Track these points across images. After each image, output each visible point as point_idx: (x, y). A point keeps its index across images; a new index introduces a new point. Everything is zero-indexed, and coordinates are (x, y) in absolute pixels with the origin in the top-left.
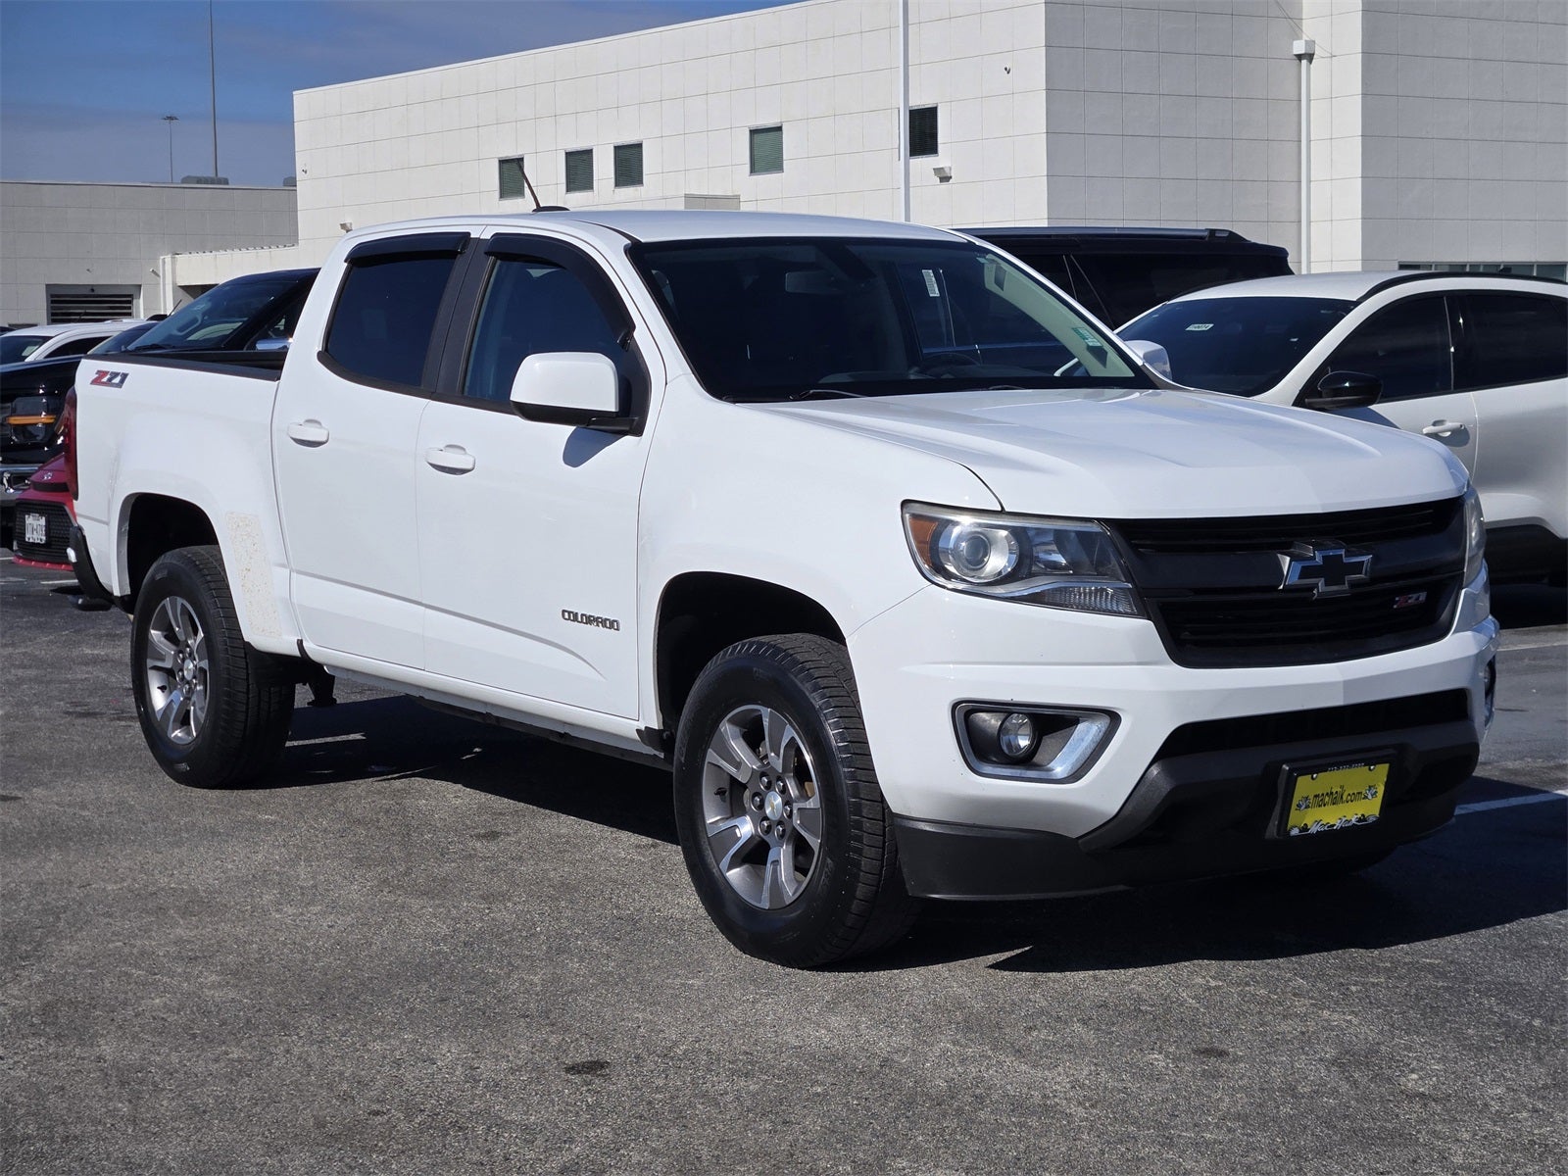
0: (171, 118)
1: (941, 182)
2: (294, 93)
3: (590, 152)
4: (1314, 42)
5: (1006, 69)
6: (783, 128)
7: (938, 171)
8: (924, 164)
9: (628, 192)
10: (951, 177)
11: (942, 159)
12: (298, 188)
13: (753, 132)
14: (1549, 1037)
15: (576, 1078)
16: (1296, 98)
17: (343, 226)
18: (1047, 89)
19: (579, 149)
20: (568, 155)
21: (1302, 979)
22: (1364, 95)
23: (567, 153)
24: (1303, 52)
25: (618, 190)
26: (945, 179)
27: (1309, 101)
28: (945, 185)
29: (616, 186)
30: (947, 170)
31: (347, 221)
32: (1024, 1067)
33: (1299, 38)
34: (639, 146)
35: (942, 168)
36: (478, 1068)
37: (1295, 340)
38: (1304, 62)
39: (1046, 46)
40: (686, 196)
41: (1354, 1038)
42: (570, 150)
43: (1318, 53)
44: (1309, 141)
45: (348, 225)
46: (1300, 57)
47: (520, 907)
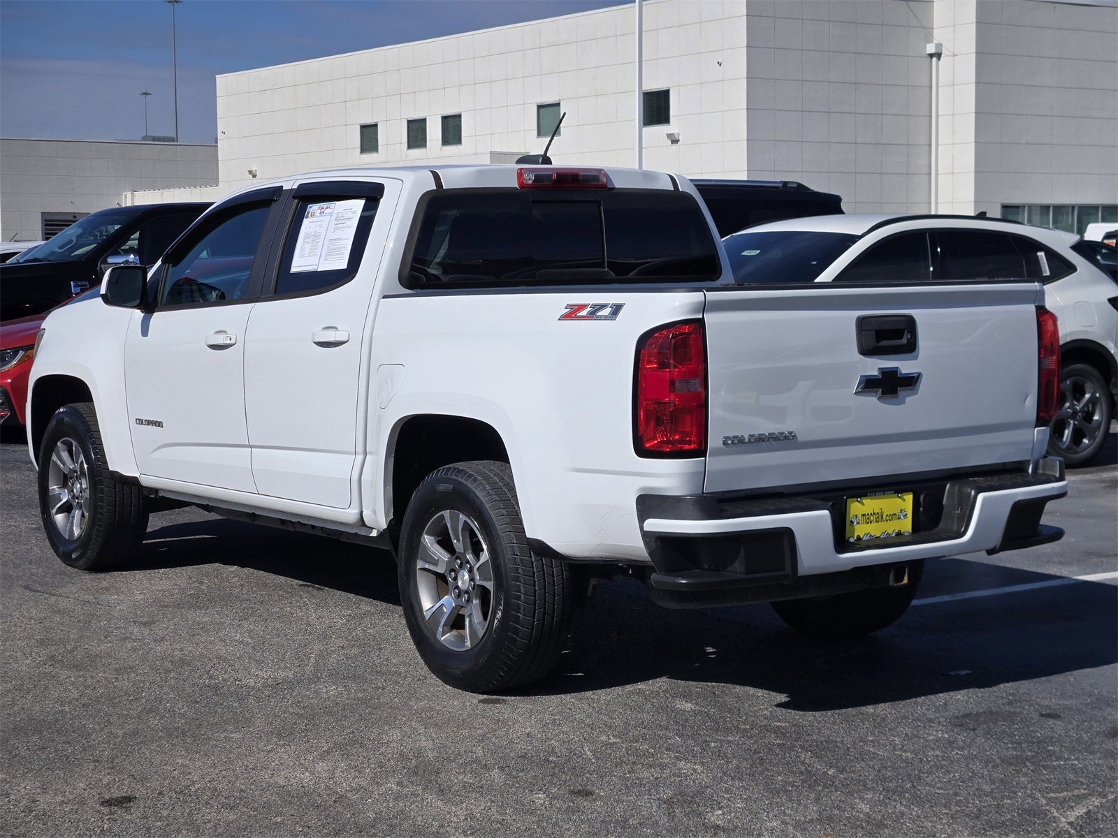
0: (146, 94)
1: (672, 143)
2: (217, 76)
3: (424, 120)
4: (942, 44)
5: (718, 63)
6: (561, 104)
7: (669, 136)
8: (659, 131)
9: (451, 149)
10: (679, 140)
11: (672, 128)
12: (219, 145)
13: (540, 107)
14: (833, 782)
15: (105, 810)
16: (928, 85)
17: (250, 172)
18: (748, 78)
19: (416, 118)
20: (409, 122)
21: (679, 737)
22: (977, 83)
23: (408, 121)
24: (934, 52)
25: (444, 148)
26: (675, 141)
27: (937, 87)
28: (675, 146)
29: (443, 145)
30: (676, 136)
31: (253, 169)
32: (439, 803)
33: (931, 41)
34: (459, 116)
35: (673, 134)
36: (38, 801)
37: (815, 263)
38: (934, 59)
39: (747, 46)
40: (491, 153)
41: (692, 782)
42: (410, 119)
43: (944, 52)
44: (937, 116)
45: (254, 171)
46: (931, 56)
47: (139, 678)
